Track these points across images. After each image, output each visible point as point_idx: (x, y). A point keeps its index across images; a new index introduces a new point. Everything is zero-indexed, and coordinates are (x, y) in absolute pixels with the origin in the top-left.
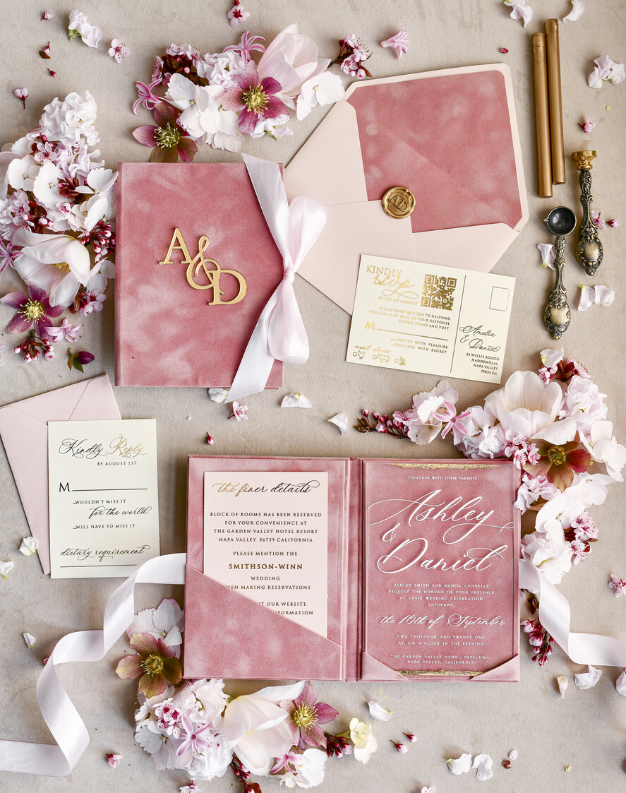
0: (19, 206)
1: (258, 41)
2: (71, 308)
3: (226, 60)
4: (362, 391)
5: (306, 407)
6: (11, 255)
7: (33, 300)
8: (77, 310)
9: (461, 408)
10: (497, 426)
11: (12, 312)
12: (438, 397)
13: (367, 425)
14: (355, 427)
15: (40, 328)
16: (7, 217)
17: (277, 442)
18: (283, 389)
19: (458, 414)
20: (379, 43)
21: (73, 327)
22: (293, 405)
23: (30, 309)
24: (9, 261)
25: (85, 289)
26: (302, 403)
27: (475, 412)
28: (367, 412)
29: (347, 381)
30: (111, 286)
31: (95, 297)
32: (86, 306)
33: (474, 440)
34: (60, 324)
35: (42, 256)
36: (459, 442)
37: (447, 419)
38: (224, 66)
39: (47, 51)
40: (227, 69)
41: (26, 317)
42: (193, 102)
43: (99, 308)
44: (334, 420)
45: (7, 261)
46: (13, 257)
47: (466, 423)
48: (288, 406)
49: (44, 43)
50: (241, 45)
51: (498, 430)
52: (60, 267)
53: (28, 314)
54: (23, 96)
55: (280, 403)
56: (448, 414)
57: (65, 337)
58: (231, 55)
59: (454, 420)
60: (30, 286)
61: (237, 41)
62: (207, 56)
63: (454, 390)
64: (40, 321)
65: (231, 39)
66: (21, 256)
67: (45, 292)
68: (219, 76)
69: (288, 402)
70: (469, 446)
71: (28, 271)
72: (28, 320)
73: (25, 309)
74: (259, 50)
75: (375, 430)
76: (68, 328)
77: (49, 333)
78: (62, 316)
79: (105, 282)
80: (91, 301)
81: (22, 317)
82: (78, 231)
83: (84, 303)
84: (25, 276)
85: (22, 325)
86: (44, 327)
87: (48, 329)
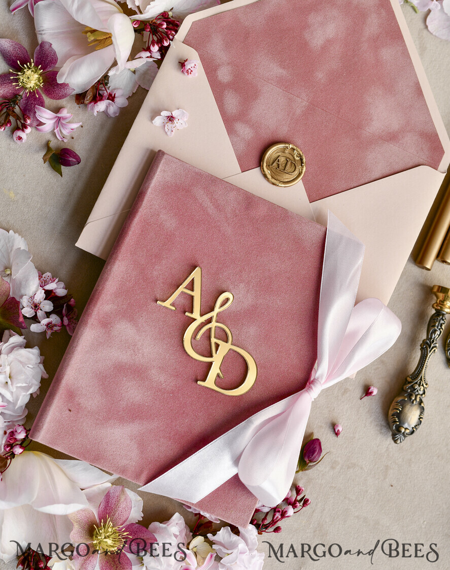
2: (80, 98)
7: (36, 65)
8: (87, 102)
15: (26, 104)
21: (71, 122)
23: (28, 72)
25: (107, 84)
30: (138, 96)
31: (114, 97)
32: (99, 103)
34: (57, 110)
41: (17, 80)
43: (115, 113)
52: (92, 39)
53: (22, 78)
57: (54, 129)
60: (42, 44)
64: (32, 94)
67: (56, 61)
71: (48, 23)
72: (18, 85)
73: (20, 69)
76: (64, 119)
77: (37, 115)
78: (63, 102)
79: (134, 87)
80: (108, 99)
81: (12, 78)
82: (133, 9)
83: (98, 98)
84: (42, 29)
85: (6, 90)
86: (33, 106)
87: (39, 110)
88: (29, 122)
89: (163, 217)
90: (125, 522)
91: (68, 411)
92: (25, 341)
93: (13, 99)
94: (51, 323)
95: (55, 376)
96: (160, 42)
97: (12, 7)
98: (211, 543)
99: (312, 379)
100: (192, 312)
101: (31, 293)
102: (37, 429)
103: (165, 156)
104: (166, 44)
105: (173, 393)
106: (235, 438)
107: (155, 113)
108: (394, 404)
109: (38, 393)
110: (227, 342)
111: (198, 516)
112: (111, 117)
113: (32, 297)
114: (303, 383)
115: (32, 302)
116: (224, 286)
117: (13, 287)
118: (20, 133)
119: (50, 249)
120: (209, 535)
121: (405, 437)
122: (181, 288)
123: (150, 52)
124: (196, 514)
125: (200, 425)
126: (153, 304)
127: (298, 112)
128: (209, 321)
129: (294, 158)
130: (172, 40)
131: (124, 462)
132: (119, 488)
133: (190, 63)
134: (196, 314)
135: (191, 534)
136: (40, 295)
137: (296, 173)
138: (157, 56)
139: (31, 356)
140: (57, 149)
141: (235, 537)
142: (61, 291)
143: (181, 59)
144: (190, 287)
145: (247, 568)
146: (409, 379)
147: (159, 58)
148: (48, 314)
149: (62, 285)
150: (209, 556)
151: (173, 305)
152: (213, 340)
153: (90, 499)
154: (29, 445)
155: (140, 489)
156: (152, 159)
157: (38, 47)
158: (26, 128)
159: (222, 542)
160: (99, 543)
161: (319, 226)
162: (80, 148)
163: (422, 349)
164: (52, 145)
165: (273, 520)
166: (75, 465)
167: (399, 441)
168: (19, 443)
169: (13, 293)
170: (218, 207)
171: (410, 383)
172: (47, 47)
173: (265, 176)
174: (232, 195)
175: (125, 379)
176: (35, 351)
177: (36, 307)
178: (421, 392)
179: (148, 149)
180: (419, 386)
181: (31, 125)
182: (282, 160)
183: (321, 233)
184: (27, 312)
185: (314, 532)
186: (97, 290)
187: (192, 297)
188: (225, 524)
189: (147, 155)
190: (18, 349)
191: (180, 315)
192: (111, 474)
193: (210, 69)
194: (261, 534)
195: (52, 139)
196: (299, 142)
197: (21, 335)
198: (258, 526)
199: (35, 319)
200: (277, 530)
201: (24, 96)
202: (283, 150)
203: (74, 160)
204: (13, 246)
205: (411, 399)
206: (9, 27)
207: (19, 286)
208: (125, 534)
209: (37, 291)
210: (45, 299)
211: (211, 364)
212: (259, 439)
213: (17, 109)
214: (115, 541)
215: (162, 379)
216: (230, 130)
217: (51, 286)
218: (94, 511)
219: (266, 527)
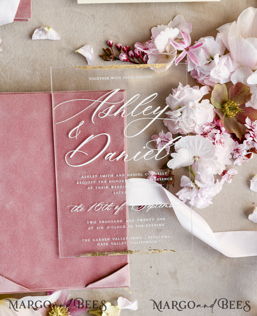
4: (106, 25)
5: (55, 39)
9: (195, 39)
10: (227, 55)
12: (173, 28)
13: (111, 54)
14: (100, 56)
17: (30, 71)
18: (32, 21)
19: (193, 43)
22: (43, 37)
26: (51, 36)
27: (208, 42)
28: (111, 42)
29: (93, 16)
33: (205, 68)
36: (192, 69)
37: (181, 47)
44: (80, 51)
47: (198, 53)
48: (38, 38)
51: (228, 59)
55: (31, 36)
56: (183, 43)
59: (187, 49)
63: (188, 23)
69: (38, 35)
70: (201, 73)
75: (119, 59)
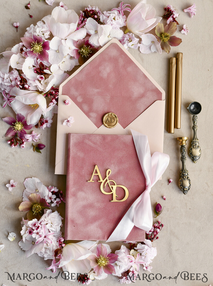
0: (15, 77)
1: (127, 6)
2: (37, 126)
3: (114, 15)
6: (9, 100)
7: (19, 121)
8: (39, 126)
11: (8, 126)
15: (20, 135)
16: (8, 82)
20: (183, 10)
21: (37, 135)
23: (17, 125)
24: (8, 103)
25: (43, 118)
30: (55, 117)
31: (47, 121)
34: (31, 133)
35: (25, 100)
38: (113, 18)
39: (29, 6)
40: (114, 19)
41: (15, 129)
42: (96, 32)
43: (50, 126)
45: (7, 102)
46: (10, 101)
49: (28, 2)
50: (120, 8)
52: (33, 106)
53: (16, 128)
54: (17, 26)
57: (33, 139)
58: (116, 12)
60: (18, 115)
61: (118, 6)
62: (105, 12)
64: (21, 131)
65: (115, 5)
66: (14, 100)
67: (24, 118)
68: (111, 22)
71: (17, 107)
73: (14, 125)
74: (128, 11)
76: (35, 135)
77: (25, 137)
78: (32, 129)
79: (52, 114)
80: (46, 123)
81: (13, 129)
82: (42, 91)
83: (42, 124)
84: (15, 110)
85: (12, 133)
86: (23, 134)
87: (25, 135)
88: (24, 140)
89: (78, 154)
90: (106, 254)
91: (74, 227)
92: (52, 210)
93: (15, 135)
94: (57, 201)
95: (66, 218)
96: (54, 98)
97: (3, 106)
98: (137, 250)
99: (147, 186)
100: (100, 180)
101: (47, 195)
102: (67, 236)
103: (71, 134)
104: (57, 98)
105: (104, 208)
106: (129, 214)
107: (62, 122)
108: (179, 182)
109: (62, 225)
110: (115, 185)
111: (130, 244)
112: (49, 128)
113: (48, 196)
114: (145, 188)
115: (49, 197)
116: (107, 168)
117: (41, 195)
118: (22, 145)
119: (47, 178)
120: (135, 248)
121: (187, 191)
122: (94, 174)
123: (53, 102)
124: (129, 243)
125: (117, 215)
126: (87, 183)
127: (108, 101)
128: (107, 181)
129: (113, 117)
130: (58, 95)
131: (98, 235)
132: (100, 244)
133: (67, 101)
134: (101, 180)
135: (130, 250)
136: (50, 194)
137: (116, 121)
138: (56, 102)
139: (55, 214)
140: (36, 145)
141: (143, 245)
142: (56, 190)
143: (64, 101)
144: (96, 172)
145: (151, 254)
146: (181, 172)
147: (56, 103)
148: (55, 199)
149: (56, 188)
150: (138, 255)
151: (93, 180)
152: (110, 186)
153: (93, 252)
154: (67, 242)
155: (106, 242)
156: (68, 137)
157: (17, 116)
158: (24, 143)
159: (140, 248)
160: (101, 264)
161: (129, 136)
162: (43, 142)
163: (181, 160)
164: (34, 144)
165: (154, 235)
166: (83, 243)
167: (186, 194)
168: (63, 243)
169: (42, 197)
170: (95, 143)
171: (181, 173)
172: (20, 115)
173: (106, 126)
174: (98, 137)
175: (87, 210)
176: (56, 212)
177: (50, 198)
178: (187, 175)
179: (65, 134)
180: (185, 173)
181: (25, 141)
182: (109, 119)
183: (131, 138)
184: (48, 201)
185: (170, 234)
186: (67, 186)
187: (98, 175)
188: (138, 243)
189: (65, 136)
190: (50, 214)
191: (96, 183)
192: (96, 241)
193: (74, 99)
194: (153, 241)
195: (33, 142)
196: (113, 111)
197: (49, 209)
198: (150, 239)
199: (52, 202)
200: (157, 238)
201: (18, 132)
202: (108, 116)
203: (43, 147)
204: (35, 182)
205: (184, 178)
206: (5, 112)
207: (42, 194)
208: (108, 258)
209: (49, 193)
210: (52, 195)
211: (112, 194)
212: (137, 211)
213: (18, 138)
214: (105, 261)
215: (99, 205)
216: (89, 116)
217: (52, 190)
218: (95, 255)
219: (153, 238)
